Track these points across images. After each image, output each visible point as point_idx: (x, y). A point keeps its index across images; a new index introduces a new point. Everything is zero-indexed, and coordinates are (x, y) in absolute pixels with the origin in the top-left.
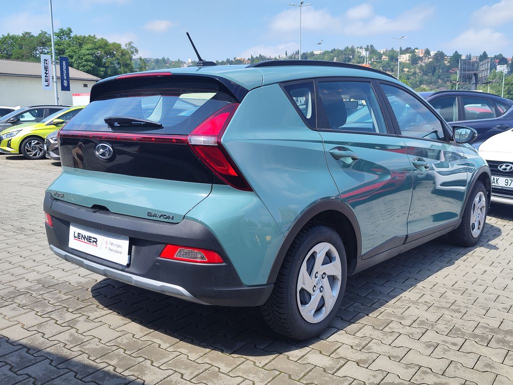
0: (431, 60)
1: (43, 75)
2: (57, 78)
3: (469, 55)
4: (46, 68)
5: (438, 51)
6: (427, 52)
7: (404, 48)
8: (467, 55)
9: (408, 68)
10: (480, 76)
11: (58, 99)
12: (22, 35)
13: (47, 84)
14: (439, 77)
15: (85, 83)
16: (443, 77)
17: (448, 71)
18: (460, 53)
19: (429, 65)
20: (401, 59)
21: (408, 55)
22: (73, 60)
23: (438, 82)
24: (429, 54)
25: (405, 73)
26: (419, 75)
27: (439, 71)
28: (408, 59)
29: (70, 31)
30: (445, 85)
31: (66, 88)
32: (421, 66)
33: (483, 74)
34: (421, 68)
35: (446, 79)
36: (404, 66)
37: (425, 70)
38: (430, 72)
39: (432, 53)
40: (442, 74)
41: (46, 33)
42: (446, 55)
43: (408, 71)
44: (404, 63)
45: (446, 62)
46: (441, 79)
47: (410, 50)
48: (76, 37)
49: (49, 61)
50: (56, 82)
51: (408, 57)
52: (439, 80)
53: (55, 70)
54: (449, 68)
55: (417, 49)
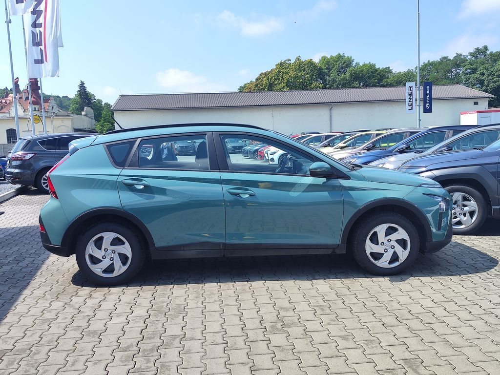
1: (408, 100)
2: (420, 100)
4: (410, 94)
11: (420, 120)
12: (439, 60)
13: (410, 108)
15: (476, 100)
22: (484, 77)
29: (486, 48)
31: (428, 110)
41: (461, 55)
48: (491, 54)
49: (414, 88)
50: (419, 106)
53: (418, 94)
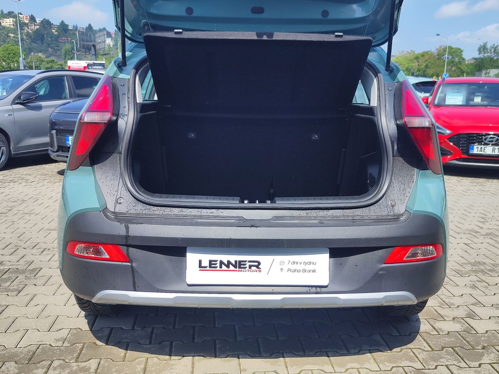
0: (38, 27)
3: (75, 25)
5: (43, 18)
6: (32, 19)
7: (5, 12)
8: (74, 26)
9: (14, 34)
10: (98, 47)
14: (49, 45)
16: (53, 46)
17: (57, 40)
18: (66, 23)
19: (37, 32)
20: (5, 23)
21: (11, 19)
23: (48, 51)
24: (35, 21)
25: (11, 38)
26: (26, 42)
27: (48, 40)
28: (12, 24)
30: (56, 54)
32: (28, 32)
33: (101, 45)
34: (28, 34)
35: (56, 48)
36: (9, 31)
37: (33, 37)
38: (39, 40)
39: (38, 20)
40: (51, 42)
42: (53, 24)
43: (14, 37)
44: (8, 28)
45: (54, 31)
46: (51, 48)
47: (14, 14)
51: (12, 21)
52: (50, 49)
54: (58, 37)
55: (21, 14)
